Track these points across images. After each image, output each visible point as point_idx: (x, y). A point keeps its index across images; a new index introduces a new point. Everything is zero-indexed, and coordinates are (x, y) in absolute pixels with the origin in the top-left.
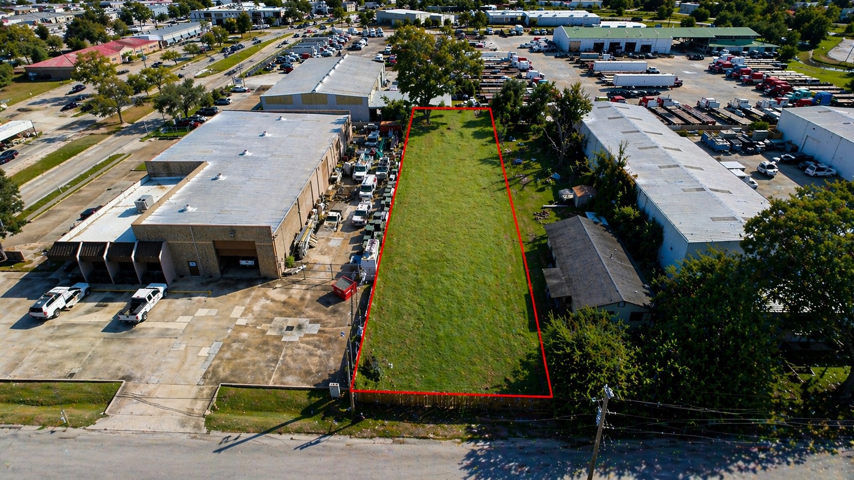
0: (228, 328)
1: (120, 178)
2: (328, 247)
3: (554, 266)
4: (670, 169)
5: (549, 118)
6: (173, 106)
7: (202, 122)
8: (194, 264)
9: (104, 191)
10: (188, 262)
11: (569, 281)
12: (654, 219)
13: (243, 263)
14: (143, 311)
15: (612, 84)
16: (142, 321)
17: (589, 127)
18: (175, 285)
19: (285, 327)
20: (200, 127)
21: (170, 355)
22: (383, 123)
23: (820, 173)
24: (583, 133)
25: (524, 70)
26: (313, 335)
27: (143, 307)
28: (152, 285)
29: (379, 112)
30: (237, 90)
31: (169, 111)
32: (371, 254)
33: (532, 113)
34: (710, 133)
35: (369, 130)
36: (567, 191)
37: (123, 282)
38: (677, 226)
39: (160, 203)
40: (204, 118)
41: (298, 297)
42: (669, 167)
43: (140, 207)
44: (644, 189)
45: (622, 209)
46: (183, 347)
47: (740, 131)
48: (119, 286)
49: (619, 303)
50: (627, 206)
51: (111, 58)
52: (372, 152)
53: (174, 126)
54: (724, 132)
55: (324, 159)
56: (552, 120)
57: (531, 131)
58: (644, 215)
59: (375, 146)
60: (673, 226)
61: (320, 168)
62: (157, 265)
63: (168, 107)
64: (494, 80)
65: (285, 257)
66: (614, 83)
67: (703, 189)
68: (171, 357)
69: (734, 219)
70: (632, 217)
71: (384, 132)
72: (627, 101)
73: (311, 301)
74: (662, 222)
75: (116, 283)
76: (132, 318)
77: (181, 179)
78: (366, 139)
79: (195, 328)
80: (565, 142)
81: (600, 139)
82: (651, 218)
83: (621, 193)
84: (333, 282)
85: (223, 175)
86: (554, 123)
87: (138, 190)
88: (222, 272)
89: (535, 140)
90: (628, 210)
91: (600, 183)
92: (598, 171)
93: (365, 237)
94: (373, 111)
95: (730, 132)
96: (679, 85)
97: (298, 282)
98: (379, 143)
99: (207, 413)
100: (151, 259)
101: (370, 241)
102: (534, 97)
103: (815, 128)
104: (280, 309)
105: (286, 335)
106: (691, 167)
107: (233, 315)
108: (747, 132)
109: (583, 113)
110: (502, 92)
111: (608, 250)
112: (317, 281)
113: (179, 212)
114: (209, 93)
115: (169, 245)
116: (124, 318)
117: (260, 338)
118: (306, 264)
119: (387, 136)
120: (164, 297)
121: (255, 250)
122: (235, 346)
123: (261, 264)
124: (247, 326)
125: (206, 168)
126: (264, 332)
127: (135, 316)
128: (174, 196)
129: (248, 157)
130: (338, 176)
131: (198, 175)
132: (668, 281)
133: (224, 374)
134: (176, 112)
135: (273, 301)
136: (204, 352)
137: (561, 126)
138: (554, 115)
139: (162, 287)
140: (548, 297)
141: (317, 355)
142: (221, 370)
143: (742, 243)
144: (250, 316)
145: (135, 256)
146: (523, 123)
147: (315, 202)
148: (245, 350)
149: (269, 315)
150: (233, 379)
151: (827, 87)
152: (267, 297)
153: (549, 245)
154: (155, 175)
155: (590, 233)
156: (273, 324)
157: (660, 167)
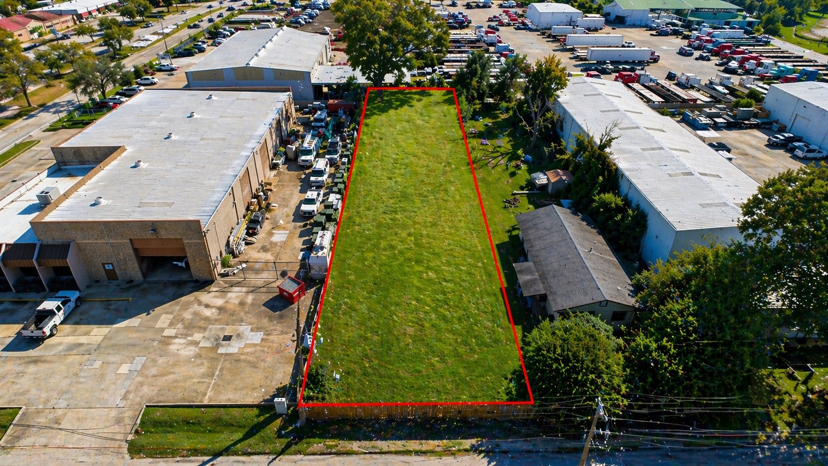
0: (154, 340)
1: (27, 168)
2: (271, 243)
3: (526, 260)
4: (653, 151)
5: (520, 96)
6: (88, 84)
7: (121, 102)
8: (111, 267)
9: (7, 183)
10: (103, 265)
11: (543, 277)
12: (638, 206)
14: (51, 324)
15: (586, 60)
16: (52, 335)
17: (565, 105)
18: (90, 291)
19: (222, 337)
20: (120, 108)
21: (82, 374)
22: (331, 101)
23: (810, 155)
24: (558, 112)
25: (492, 44)
26: (255, 345)
27: (51, 319)
28: (61, 293)
29: (325, 90)
30: (163, 68)
31: (84, 91)
32: (322, 248)
33: (501, 90)
34: (692, 112)
35: (314, 111)
36: (541, 175)
37: (24, 291)
38: (664, 213)
39: (66, 196)
40: (124, 99)
41: (237, 302)
42: (653, 149)
43: (44, 202)
44: (627, 173)
45: (602, 195)
46: (98, 364)
47: (724, 109)
48: (21, 295)
49: (601, 302)
50: (609, 192)
51: (16, 33)
52: (319, 133)
53: (91, 108)
54: (707, 110)
55: (262, 141)
56: (523, 98)
57: (499, 110)
58: (627, 202)
59: (322, 127)
60: (659, 213)
61: (258, 152)
62: (66, 270)
63: (82, 87)
64: (459, 55)
65: (221, 255)
66: (588, 58)
67: (691, 174)
68: (84, 377)
69: (725, 204)
70: (613, 205)
71: (332, 111)
72: (602, 76)
73: (253, 304)
74: (647, 210)
75: (18, 292)
76: (37, 333)
77: (93, 168)
78: (312, 119)
79: (113, 342)
80: (539, 121)
81: (575, 118)
82: (633, 205)
83: (601, 178)
84: (278, 283)
85: (144, 162)
86: (526, 101)
87: (44, 182)
88: (145, 275)
89: (504, 120)
90: (608, 197)
91: (577, 166)
92: (575, 155)
93: (315, 229)
94: (318, 88)
95: (714, 111)
96: (656, 60)
97: (238, 284)
98: (327, 124)
99: (130, 437)
100: (58, 263)
101: (320, 233)
102: (503, 72)
103: (806, 105)
104: (215, 317)
105: (222, 346)
106: (675, 150)
107: (159, 325)
108: (732, 111)
109: (557, 89)
110: (467, 67)
111: (587, 243)
112: (260, 282)
113: (91, 205)
114: (128, 72)
115: (78, 245)
116: (26, 333)
117: (192, 351)
118: (246, 262)
119: (336, 116)
120: (77, 307)
121: (184, 249)
122: (161, 361)
123: (191, 264)
124: (176, 337)
125: (124, 154)
126: (196, 343)
127: (40, 331)
128: (83, 187)
129: (175, 141)
130: (280, 161)
131: (114, 163)
132: (654, 279)
133: (149, 393)
134: (92, 92)
135: (207, 306)
136: (124, 369)
137: (533, 104)
138: (525, 92)
139: (74, 295)
140: (519, 295)
141: (260, 368)
142: (145, 389)
143: (740, 228)
144: (180, 326)
145: (37, 260)
146: (491, 100)
147: (254, 191)
148: (175, 365)
149: (202, 324)
150: (161, 399)
151: (812, 64)
152: (200, 303)
153: (521, 236)
154: (65, 163)
155: (566, 224)
156: (206, 334)
157: (643, 150)
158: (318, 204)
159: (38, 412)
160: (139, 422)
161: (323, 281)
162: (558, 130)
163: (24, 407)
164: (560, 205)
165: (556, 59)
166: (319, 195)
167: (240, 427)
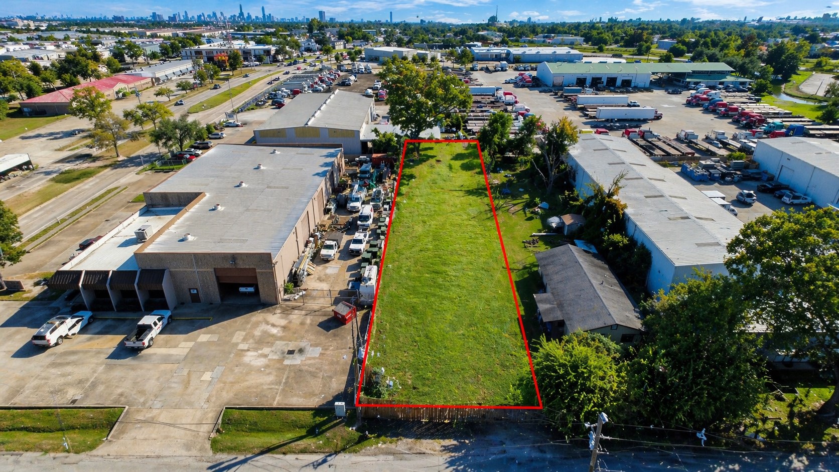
0: (231, 353)
1: (117, 209)
2: (326, 275)
3: (545, 292)
4: (655, 199)
5: (536, 150)
6: (169, 139)
7: (197, 156)
8: (195, 292)
9: (102, 222)
10: (190, 289)
11: (561, 306)
12: (643, 245)
13: (242, 289)
14: (149, 337)
15: (595, 117)
16: (149, 346)
17: (576, 159)
18: (179, 311)
19: (287, 351)
20: (195, 161)
21: (173, 380)
22: (374, 156)
23: (796, 201)
24: (571, 164)
25: (510, 104)
26: (314, 358)
27: (149, 332)
28: (157, 312)
29: (370, 145)
30: (230, 125)
31: (165, 144)
32: (370, 279)
33: (519, 145)
34: (690, 164)
35: (361, 163)
36: (556, 219)
37: (124, 310)
38: (665, 251)
39: (160, 232)
40: (199, 152)
41: (298, 322)
42: (655, 197)
43: (140, 237)
44: (632, 217)
45: (611, 236)
46: (185, 372)
47: (718, 162)
48: (123, 314)
49: (612, 326)
50: (617, 233)
51: (106, 94)
53: (170, 159)
54: (703, 162)
55: (319, 190)
56: (539, 152)
57: (518, 163)
58: (633, 242)
60: (660, 252)
61: (316, 199)
62: (161, 293)
63: (164, 141)
64: (480, 114)
65: (284, 284)
66: (598, 116)
67: (688, 218)
68: (175, 383)
69: (718, 244)
70: (621, 244)
71: (376, 164)
72: (610, 133)
73: (311, 324)
74: (650, 249)
75: (118, 311)
76: (138, 344)
77: (180, 210)
78: (359, 171)
79: (197, 353)
80: (554, 173)
81: (586, 170)
82: (638, 244)
83: (610, 221)
84: (332, 308)
85: (221, 206)
86: (542, 155)
87: (135, 222)
88: (222, 299)
89: (522, 171)
90: (617, 237)
91: (589, 211)
92: (588, 201)
93: (363, 265)
94: (364, 143)
95: (708, 163)
96: (658, 118)
97: (297, 308)
98: (372, 175)
99: (213, 435)
100: (154, 287)
101: (368, 267)
102: (521, 129)
103: (789, 158)
104: (281, 334)
105: (287, 358)
106: (676, 197)
107: (234, 340)
108: (725, 163)
109: (569, 145)
110: (490, 125)
111: (599, 277)
112: (316, 307)
113: (179, 241)
114: (203, 128)
115: (171, 273)
116: (129, 344)
117: (261, 362)
118: (305, 290)
119: (379, 168)
120: (168, 323)
121: (256, 277)
122: (237, 370)
123: (261, 290)
124: (248, 350)
125: (204, 199)
126: (266, 356)
127: (141, 342)
128: (173, 226)
129: (245, 189)
130: (332, 207)
131: (197, 206)
132: (657, 305)
133: (227, 397)
134: (171, 146)
135: (273, 325)
136: (207, 376)
137: (549, 158)
138: (541, 147)
139: (167, 314)
140: (539, 321)
141: (319, 377)
142: (224, 394)
143: (725, 264)
144: (251, 341)
145: (137, 284)
146: (511, 155)
147: (312, 231)
148: (247, 374)
149: (270, 339)
150: (237, 402)
151: (799, 119)
152: (267, 323)
153: (540, 272)
154: (153, 206)
155: (580, 260)
156: (273, 349)
157: (646, 197)
158: (364, 243)
159: (138, 411)
160: (220, 421)
161: (371, 307)
162: (571, 180)
163: (127, 407)
164: (574, 244)
165: (569, 120)
166: (365, 236)
167: (303, 427)
